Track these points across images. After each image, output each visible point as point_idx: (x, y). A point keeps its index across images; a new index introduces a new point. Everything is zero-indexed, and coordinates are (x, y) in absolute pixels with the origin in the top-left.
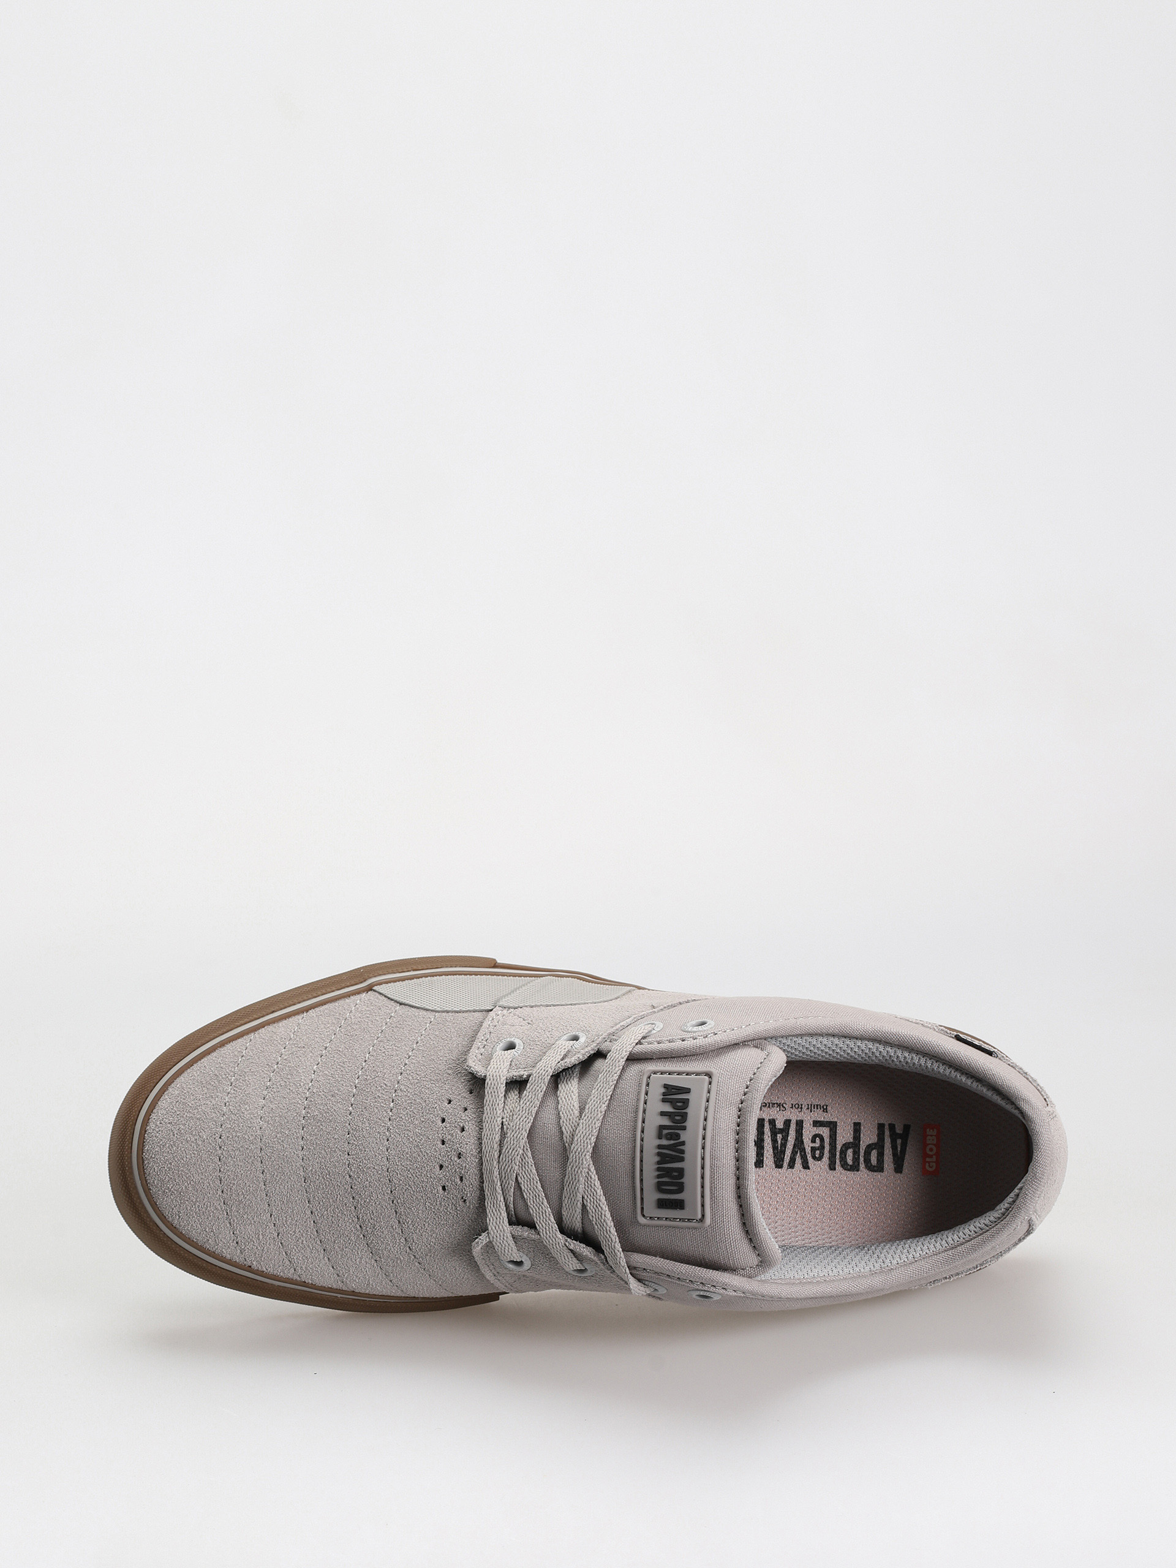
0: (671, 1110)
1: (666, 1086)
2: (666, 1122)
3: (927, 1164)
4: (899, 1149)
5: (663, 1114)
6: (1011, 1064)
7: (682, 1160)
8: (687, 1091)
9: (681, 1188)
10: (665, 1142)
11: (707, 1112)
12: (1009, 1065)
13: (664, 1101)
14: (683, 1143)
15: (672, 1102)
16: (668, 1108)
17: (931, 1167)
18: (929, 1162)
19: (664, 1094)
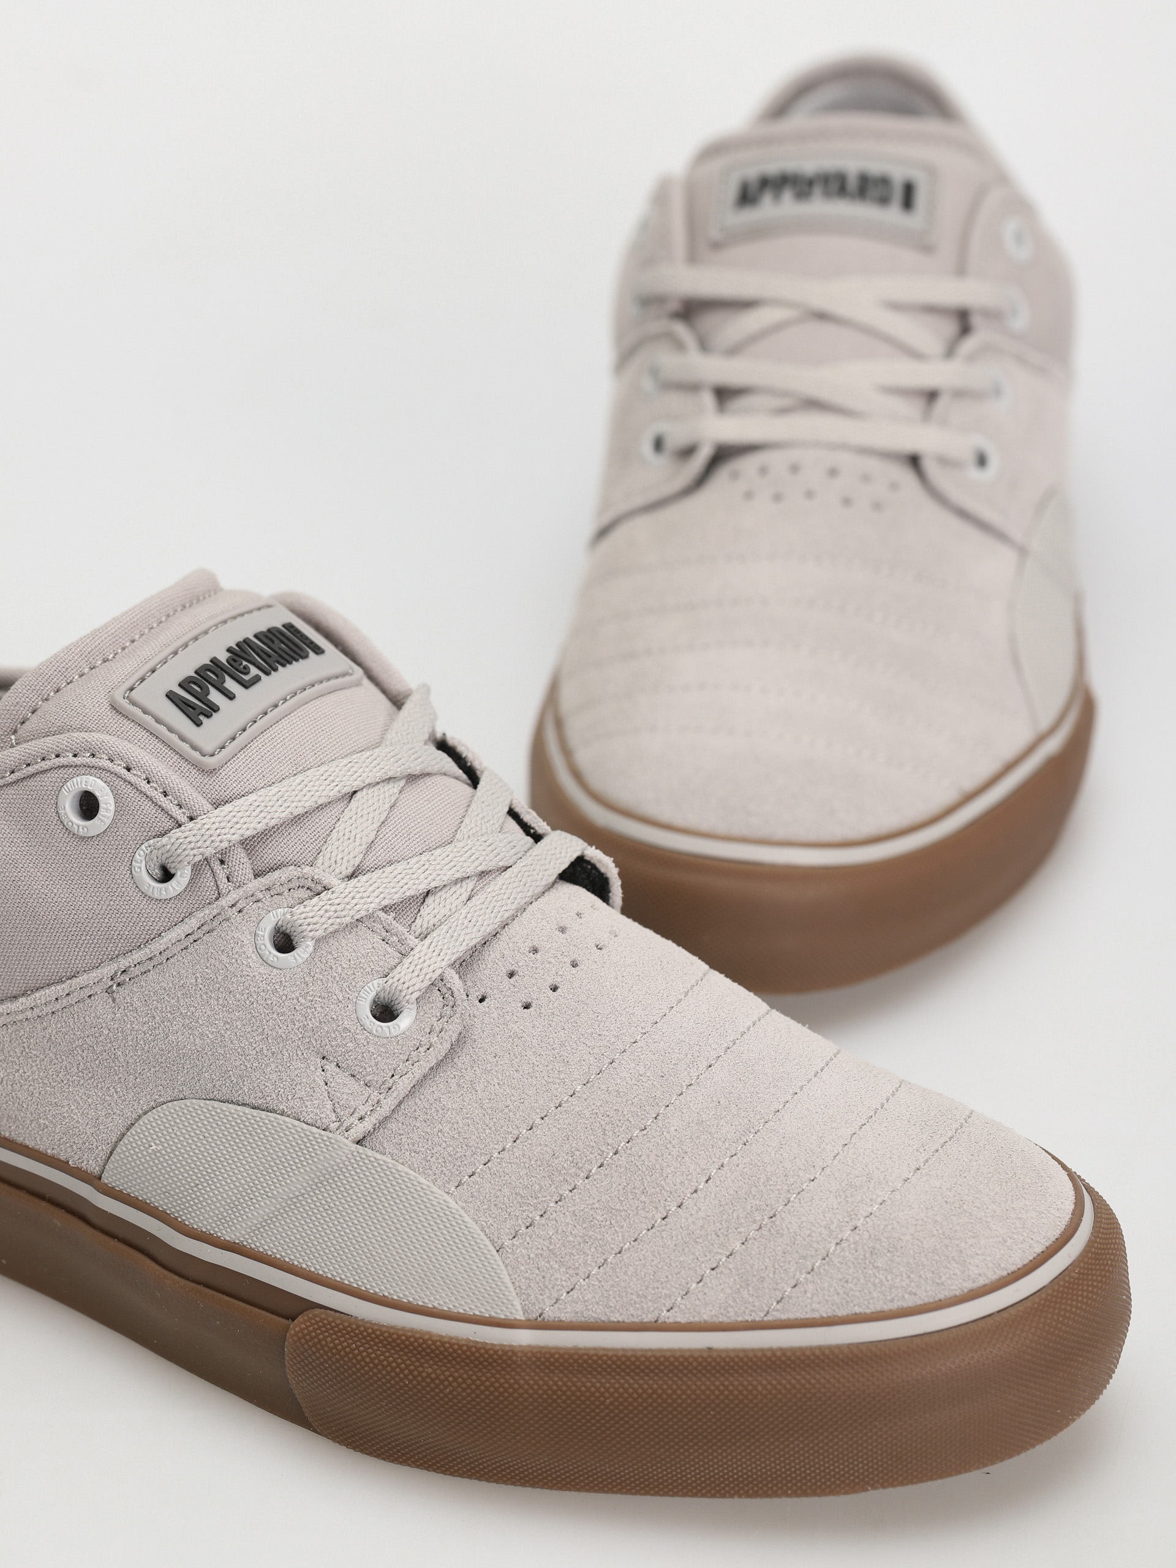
0: (212, 690)
1: (198, 724)
8: (172, 696)
16: (215, 698)
19: (208, 715)
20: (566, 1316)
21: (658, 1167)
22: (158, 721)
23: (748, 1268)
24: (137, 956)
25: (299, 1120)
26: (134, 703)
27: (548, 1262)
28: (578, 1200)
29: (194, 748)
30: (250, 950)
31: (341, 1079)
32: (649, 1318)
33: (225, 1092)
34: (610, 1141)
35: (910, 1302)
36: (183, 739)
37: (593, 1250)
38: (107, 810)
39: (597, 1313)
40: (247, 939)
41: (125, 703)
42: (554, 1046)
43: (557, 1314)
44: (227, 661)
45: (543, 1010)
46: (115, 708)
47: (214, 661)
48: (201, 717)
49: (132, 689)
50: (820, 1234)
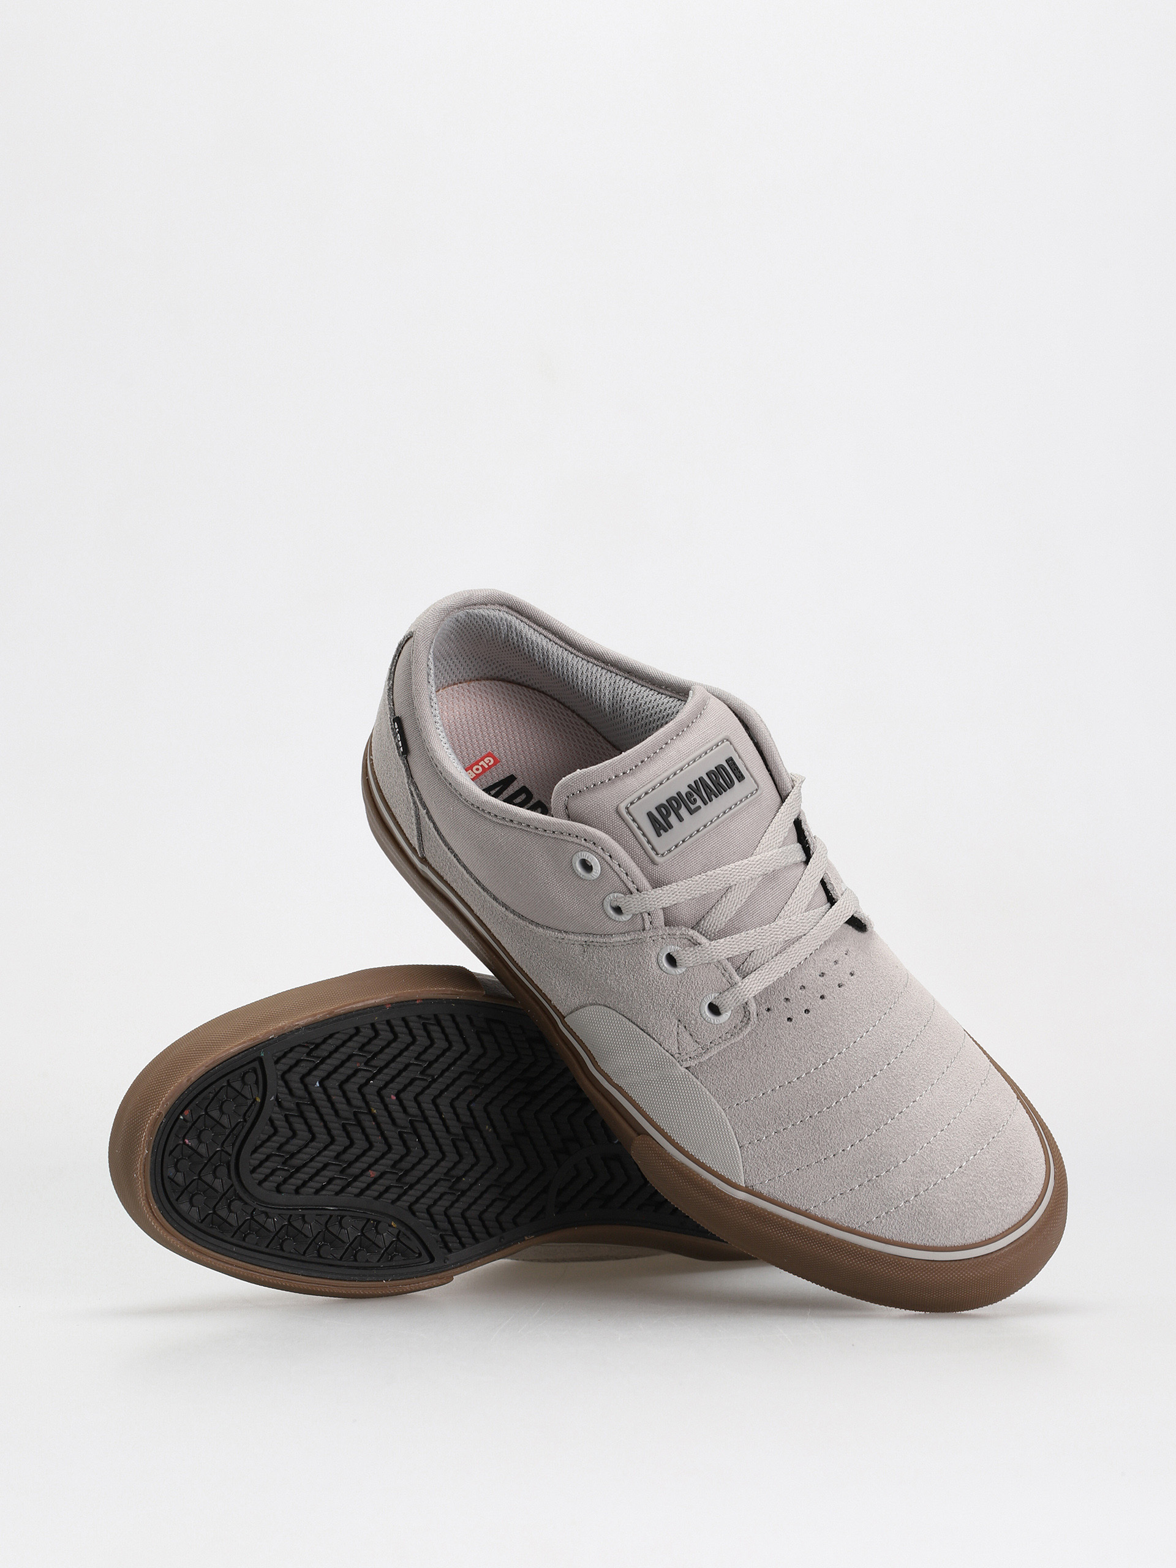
0: (673, 814)
1: (659, 835)
2: (683, 811)
3: (490, 764)
4: (498, 788)
5: (681, 819)
6: (392, 704)
7: (701, 779)
8: (650, 815)
9: (720, 768)
10: (699, 802)
11: (655, 787)
12: (393, 705)
13: (670, 826)
14: (690, 786)
15: (665, 818)
16: (673, 819)
17: (490, 761)
18: (488, 764)
19: (666, 831)
20: (765, 1192)
21: (829, 1131)
22: (639, 828)
23: (857, 1200)
24: (598, 939)
25: (661, 1046)
26: (629, 813)
27: (763, 1163)
28: (785, 1136)
29: (653, 849)
30: (654, 960)
31: (686, 1035)
32: (803, 1208)
33: (629, 1015)
34: (809, 1110)
35: (931, 1243)
36: (649, 842)
37: (785, 1164)
38: (596, 873)
39: (780, 1196)
40: (654, 954)
41: (624, 812)
42: (797, 1049)
43: (760, 1189)
44: (686, 794)
45: (797, 1025)
46: (618, 812)
47: (679, 794)
48: (662, 831)
49: (632, 803)
50: (897, 1195)
